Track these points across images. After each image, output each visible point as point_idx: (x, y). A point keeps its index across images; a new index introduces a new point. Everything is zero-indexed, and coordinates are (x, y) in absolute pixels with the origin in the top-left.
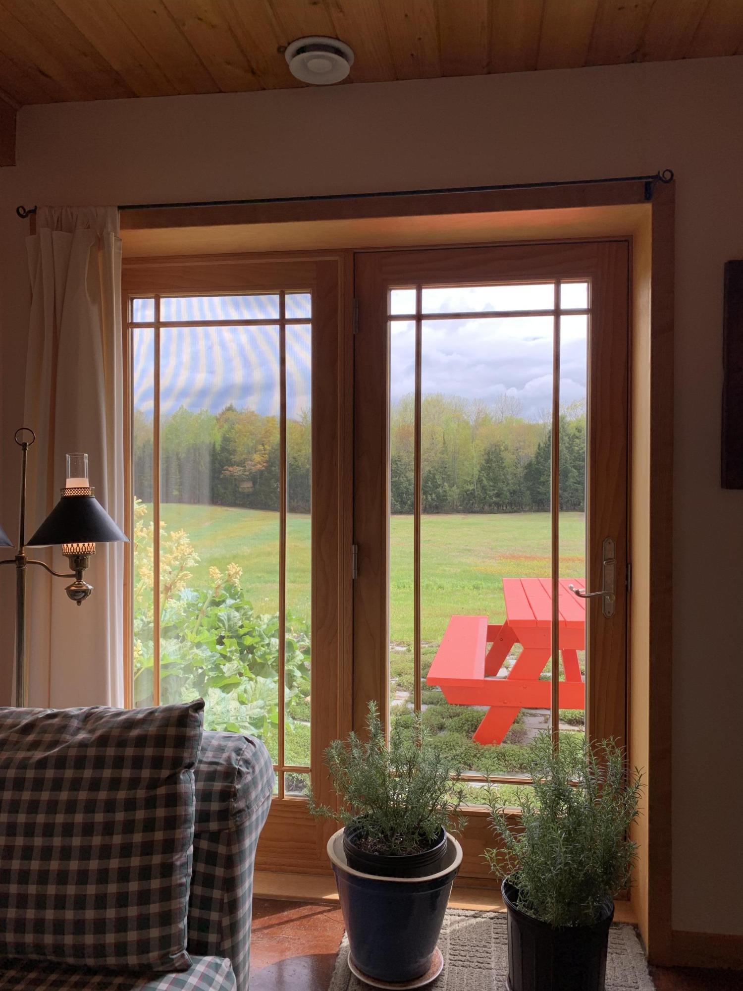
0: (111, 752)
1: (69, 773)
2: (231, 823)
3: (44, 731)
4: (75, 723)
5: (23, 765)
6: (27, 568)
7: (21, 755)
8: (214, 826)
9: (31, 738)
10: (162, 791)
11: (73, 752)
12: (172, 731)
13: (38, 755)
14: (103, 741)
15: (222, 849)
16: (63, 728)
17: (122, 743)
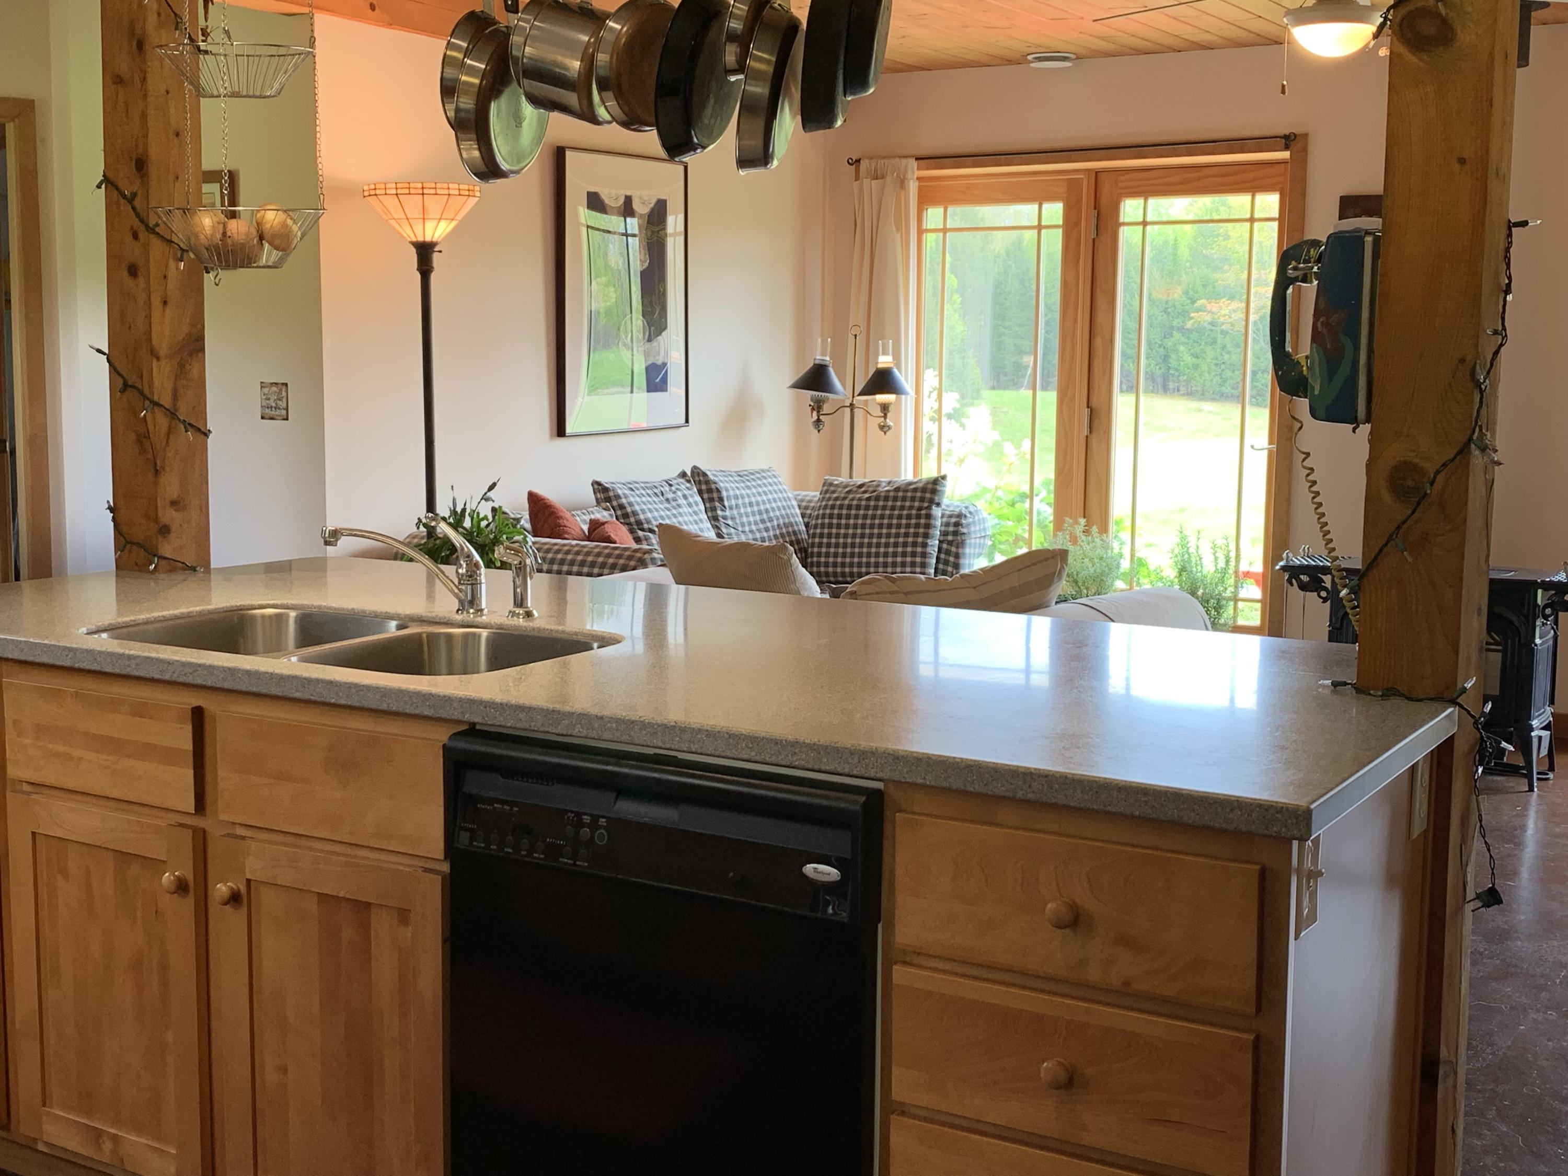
0: (900, 494)
1: (881, 503)
2: (959, 538)
3: (869, 486)
4: (884, 484)
5: (860, 499)
6: (856, 410)
7: (858, 496)
8: (950, 538)
9: (863, 489)
10: (923, 512)
11: (883, 494)
12: (930, 486)
13: (867, 495)
14: (897, 490)
15: (953, 549)
16: (878, 486)
17: (906, 491)
